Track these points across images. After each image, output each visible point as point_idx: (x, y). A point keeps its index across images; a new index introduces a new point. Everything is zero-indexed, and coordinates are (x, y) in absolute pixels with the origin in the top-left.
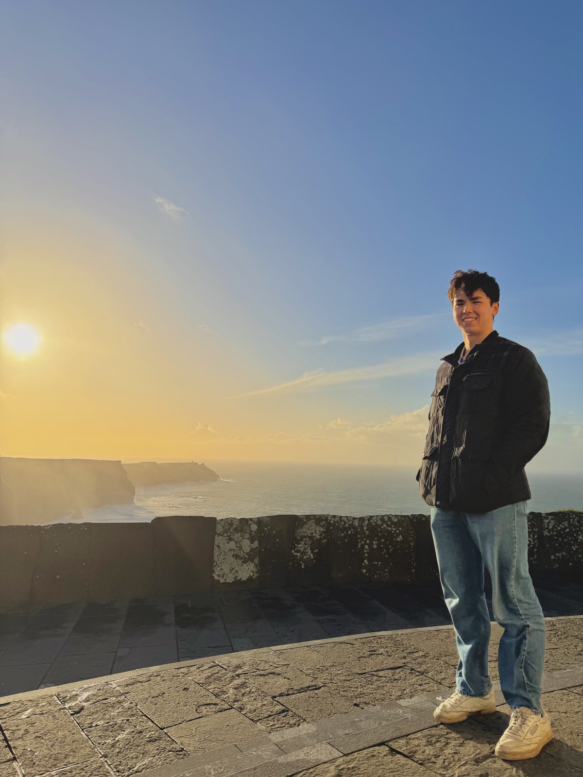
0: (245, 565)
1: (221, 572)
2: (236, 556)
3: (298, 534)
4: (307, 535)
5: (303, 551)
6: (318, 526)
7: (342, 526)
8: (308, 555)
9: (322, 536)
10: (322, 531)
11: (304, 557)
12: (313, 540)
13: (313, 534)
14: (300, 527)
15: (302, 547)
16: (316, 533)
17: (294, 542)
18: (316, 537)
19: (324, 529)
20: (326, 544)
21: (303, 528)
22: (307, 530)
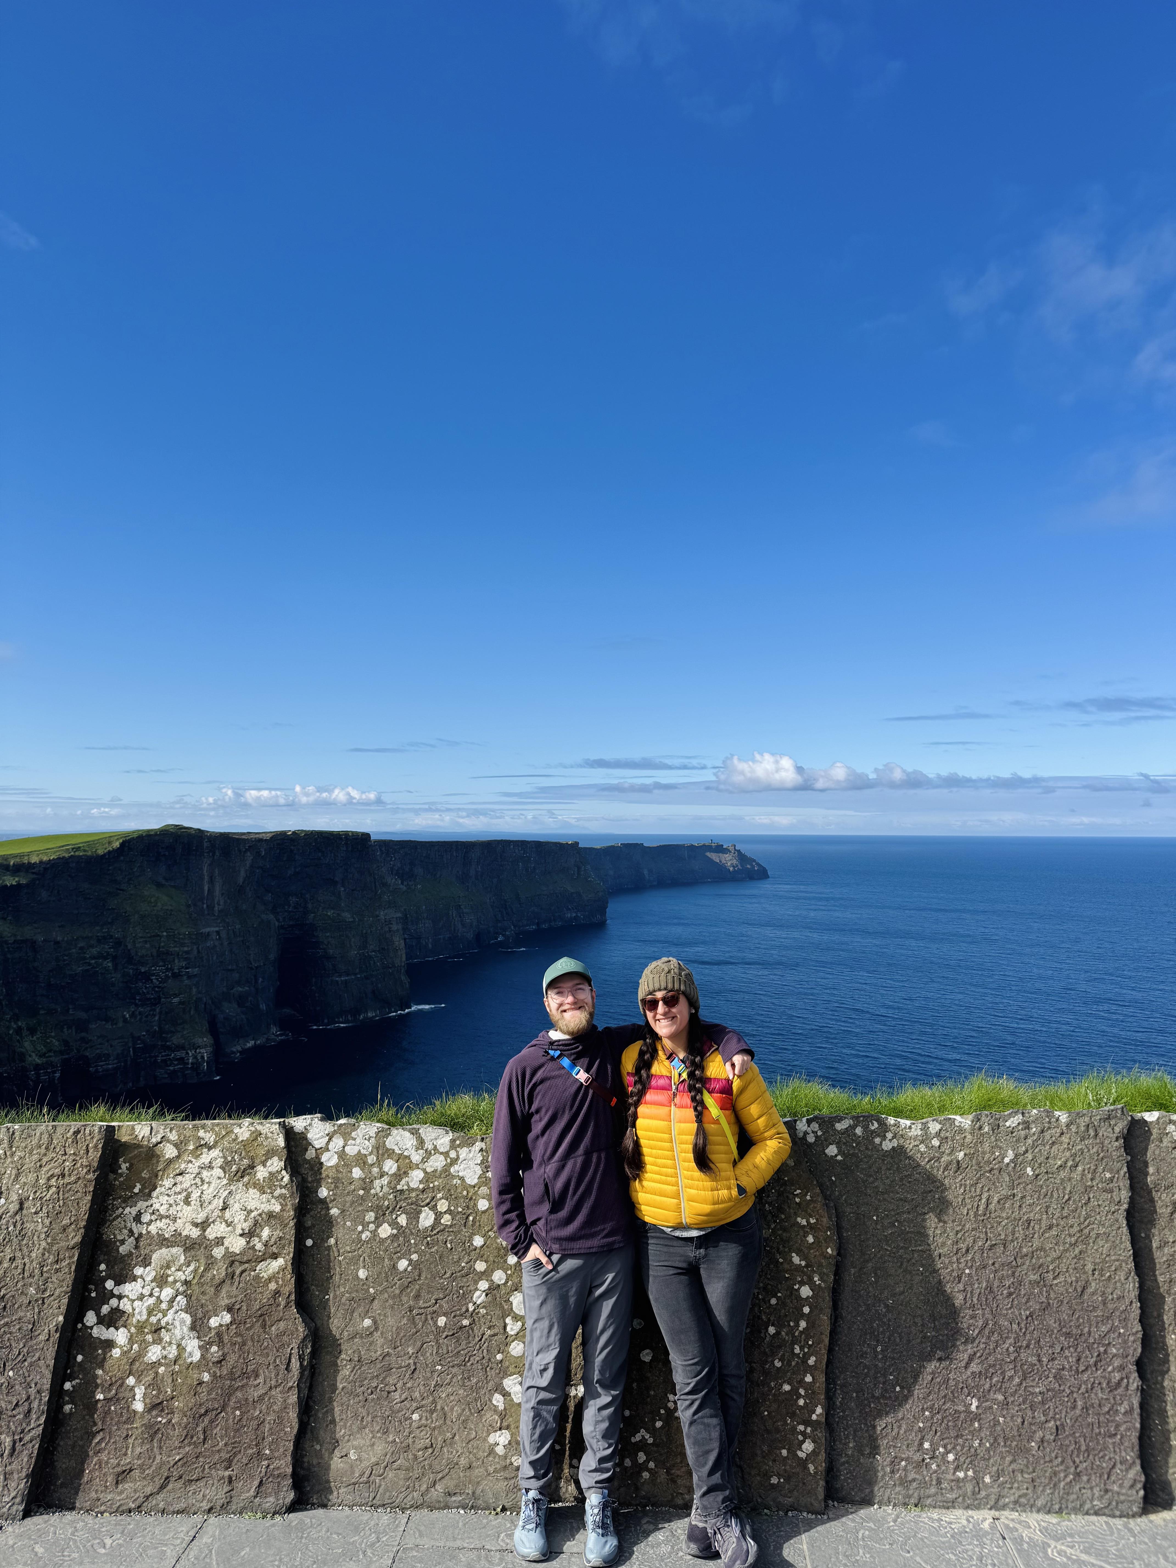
3: (125, 1227)
4: (177, 1234)
5: (147, 1320)
6: (240, 1184)
7: (385, 1180)
8: (170, 1343)
9: (260, 1237)
10: (260, 1211)
11: (150, 1354)
12: (211, 1262)
13: (209, 1230)
14: (138, 1186)
15: (141, 1297)
16: (226, 1222)
17: (103, 1267)
18: (226, 1243)
19: (273, 1201)
20: (277, 1282)
21: (154, 1194)
22: (179, 1208)
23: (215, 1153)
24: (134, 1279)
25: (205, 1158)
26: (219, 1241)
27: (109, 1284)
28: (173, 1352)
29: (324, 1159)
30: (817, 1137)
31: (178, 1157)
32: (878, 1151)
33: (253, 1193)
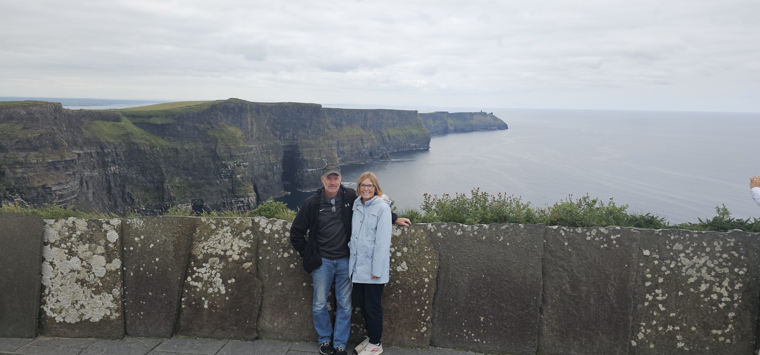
0: (98, 297)
1: (58, 306)
2: (83, 282)
3: (199, 251)
4: (217, 253)
5: (208, 280)
6: (237, 238)
7: (286, 239)
8: (215, 288)
9: (244, 255)
10: (244, 247)
11: (209, 291)
12: (227, 262)
13: (227, 252)
14: (203, 238)
15: (205, 273)
16: (233, 250)
17: (193, 263)
18: (233, 256)
19: (248, 244)
20: (250, 270)
21: (208, 240)
22: (217, 245)
23: (228, 228)
24: (203, 267)
25: (225, 229)
26: (231, 256)
27: (195, 268)
28: (216, 290)
29: (265, 231)
30: (434, 230)
31: (216, 228)
32: (455, 235)
33: (241, 241)
